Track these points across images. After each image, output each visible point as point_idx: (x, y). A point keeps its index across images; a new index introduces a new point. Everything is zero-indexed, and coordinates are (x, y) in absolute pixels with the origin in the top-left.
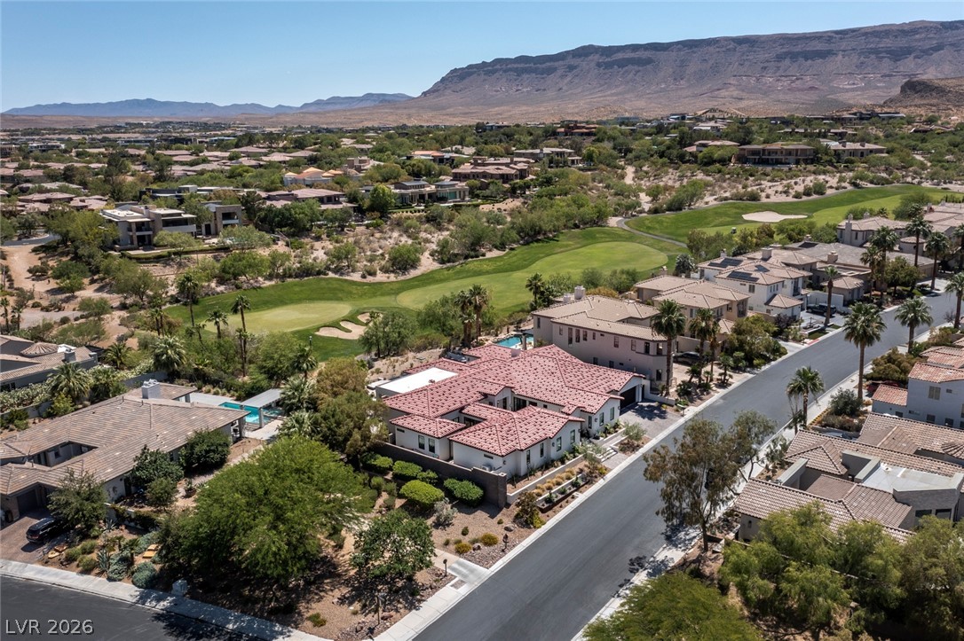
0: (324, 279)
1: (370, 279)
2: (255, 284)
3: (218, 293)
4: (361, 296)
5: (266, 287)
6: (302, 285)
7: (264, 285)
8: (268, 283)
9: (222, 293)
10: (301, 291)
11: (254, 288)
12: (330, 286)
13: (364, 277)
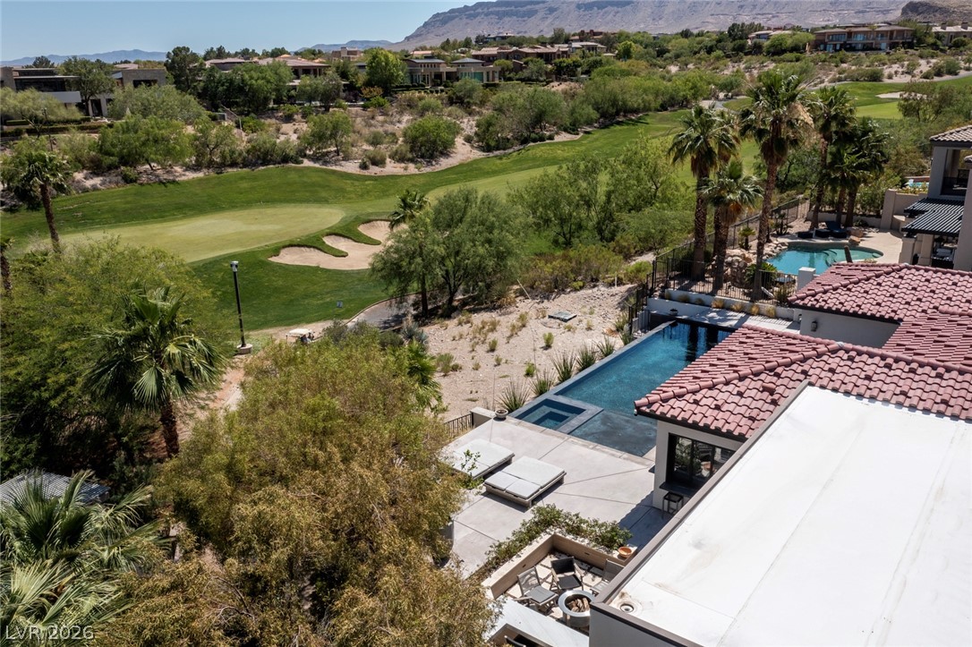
0: (295, 169)
1: (374, 170)
2: (166, 176)
3: (85, 190)
4: (362, 196)
5: (188, 182)
6: (255, 178)
7: (183, 178)
8: (191, 175)
9: (95, 188)
10: (252, 188)
11: (161, 182)
12: (305, 179)
13: (364, 166)
